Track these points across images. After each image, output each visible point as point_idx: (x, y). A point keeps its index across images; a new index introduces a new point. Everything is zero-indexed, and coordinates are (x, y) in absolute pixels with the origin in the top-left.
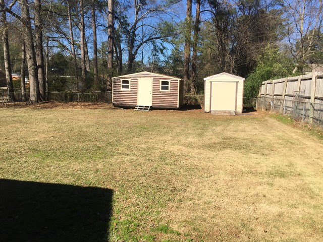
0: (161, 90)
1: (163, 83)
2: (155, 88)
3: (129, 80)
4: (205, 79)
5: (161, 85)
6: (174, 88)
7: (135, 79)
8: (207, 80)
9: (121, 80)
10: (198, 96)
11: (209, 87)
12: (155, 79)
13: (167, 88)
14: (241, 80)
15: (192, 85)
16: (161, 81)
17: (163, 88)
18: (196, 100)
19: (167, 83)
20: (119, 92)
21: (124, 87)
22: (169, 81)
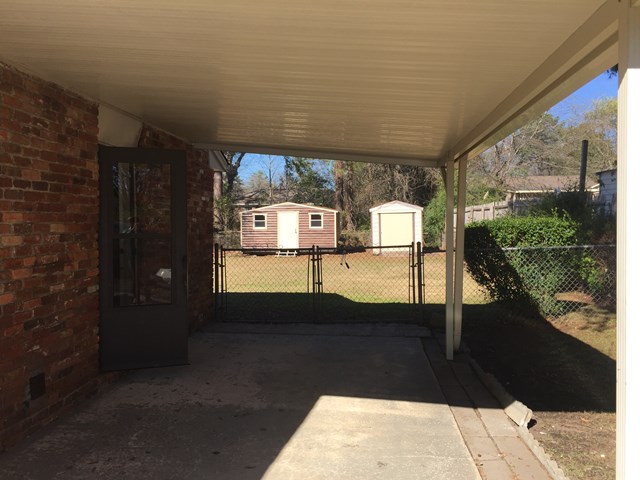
0: (311, 227)
1: (313, 217)
2: (302, 223)
3: (265, 215)
4: (371, 210)
5: (310, 220)
6: (328, 223)
7: (274, 213)
8: (374, 211)
9: (254, 214)
10: (360, 234)
11: (378, 221)
12: (303, 213)
13: (319, 224)
14: (418, 210)
15: (348, 218)
16: (310, 214)
17: (313, 224)
18: (357, 239)
19: (319, 217)
20: (251, 231)
21: (257, 224)
22: (322, 214)
